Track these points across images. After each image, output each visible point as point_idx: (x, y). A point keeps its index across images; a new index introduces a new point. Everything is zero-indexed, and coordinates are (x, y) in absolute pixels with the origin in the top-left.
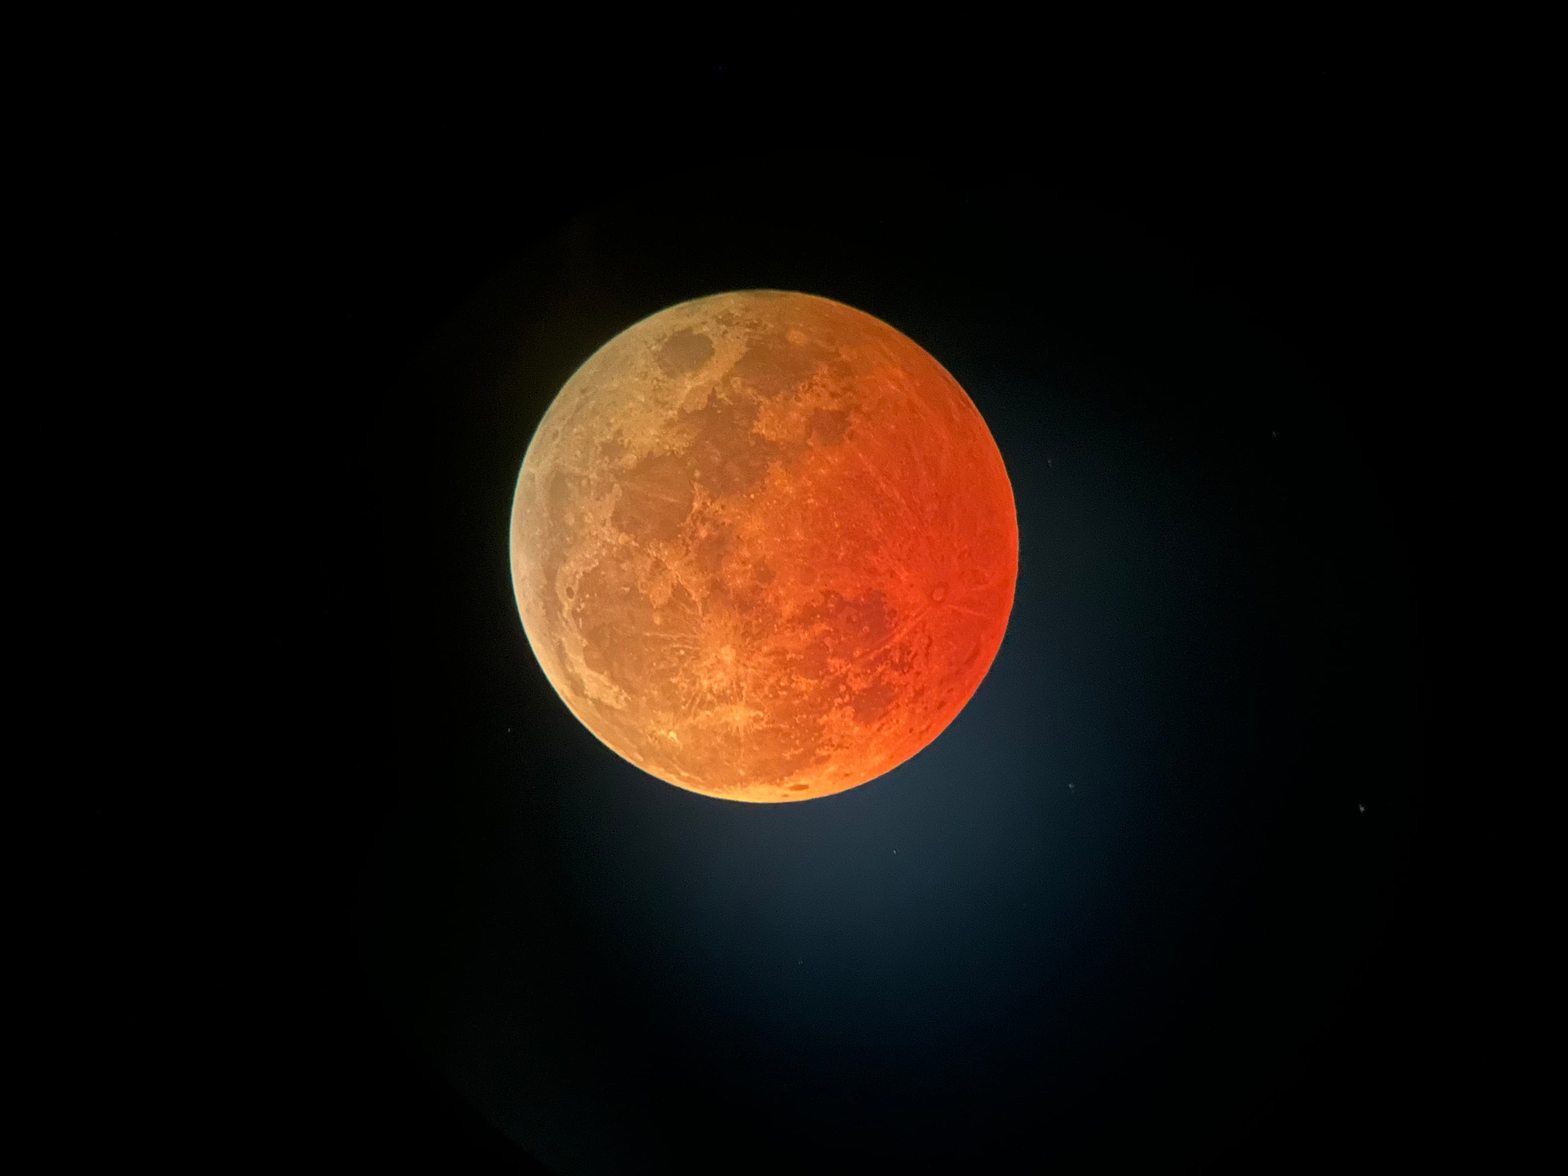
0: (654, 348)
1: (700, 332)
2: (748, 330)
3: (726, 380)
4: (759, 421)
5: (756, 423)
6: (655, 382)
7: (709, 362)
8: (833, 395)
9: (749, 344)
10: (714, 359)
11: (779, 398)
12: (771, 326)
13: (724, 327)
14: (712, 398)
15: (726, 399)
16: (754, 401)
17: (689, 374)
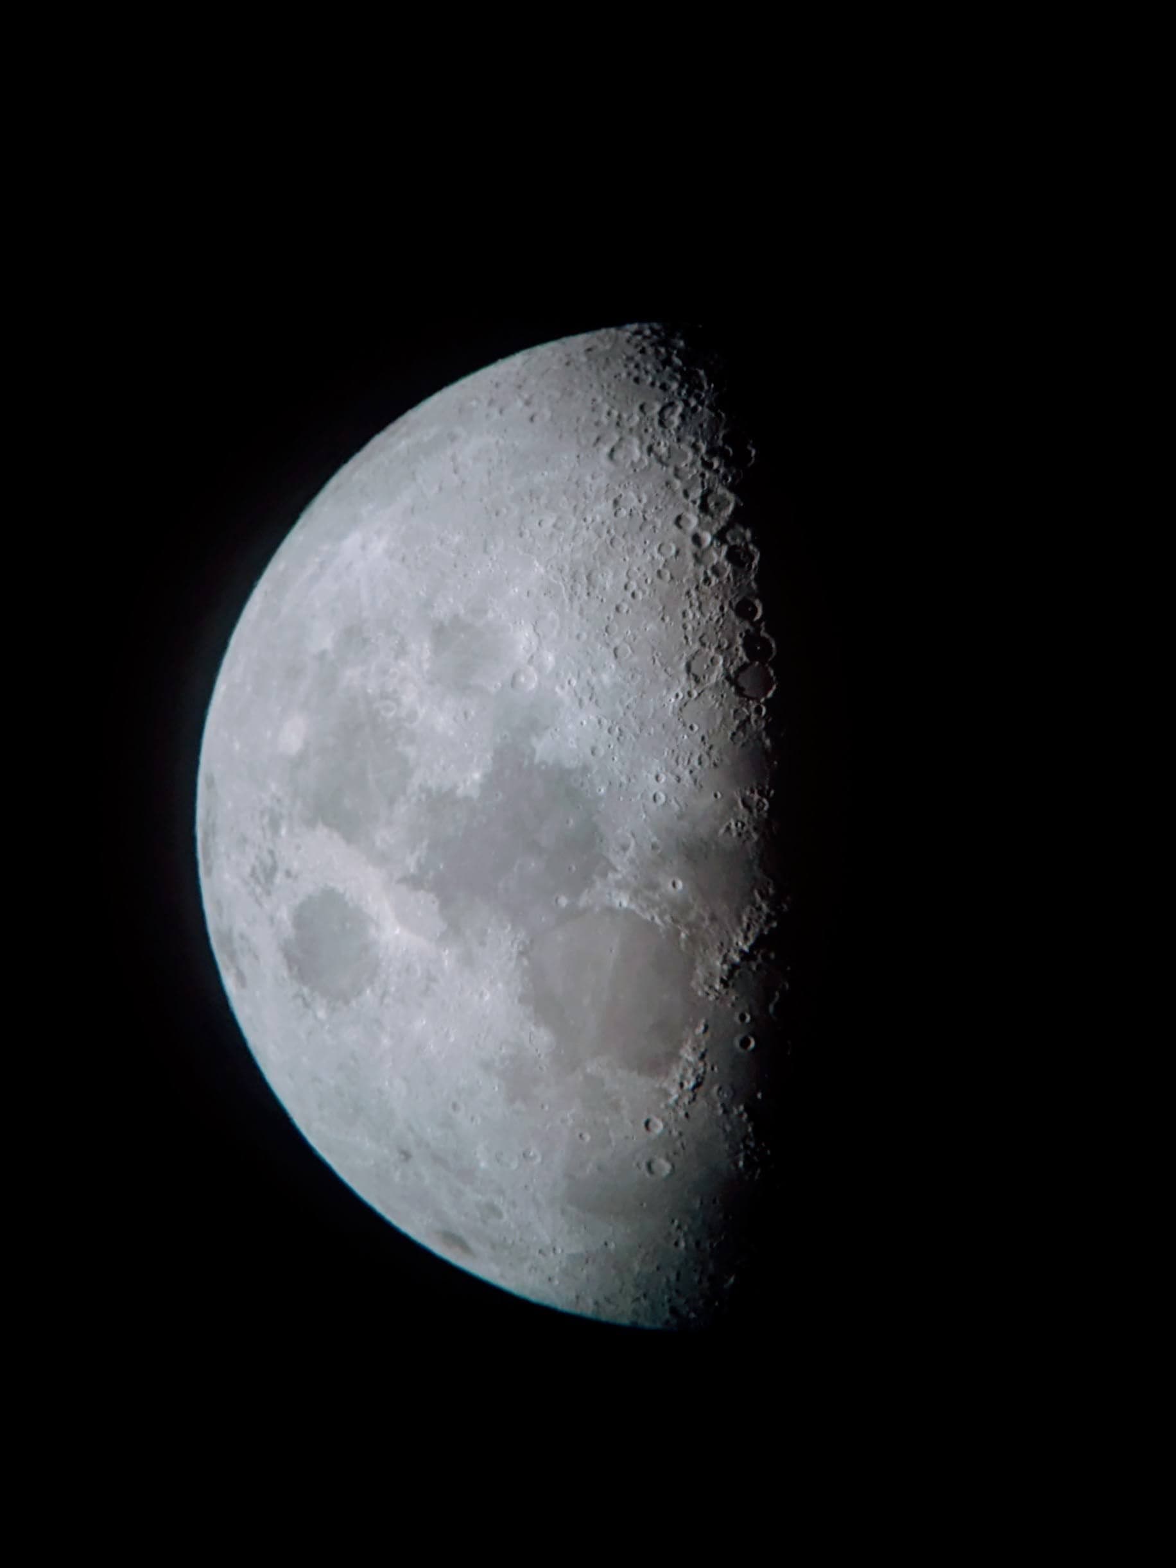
0: (321, 1014)
1: (289, 923)
2: (283, 831)
3: (382, 859)
4: (456, 787)
5: (460, 792)
6: (387, 1000)
7: (348, 896)
8: (401, 651)
9: (310, 823)
10: (340, 888)
11: (411, 752)
12: (273, 787)
13: (279, 878)
14: (415, 882)
15: (417, 854)
16: (420, 800)
17: (372, 931)
